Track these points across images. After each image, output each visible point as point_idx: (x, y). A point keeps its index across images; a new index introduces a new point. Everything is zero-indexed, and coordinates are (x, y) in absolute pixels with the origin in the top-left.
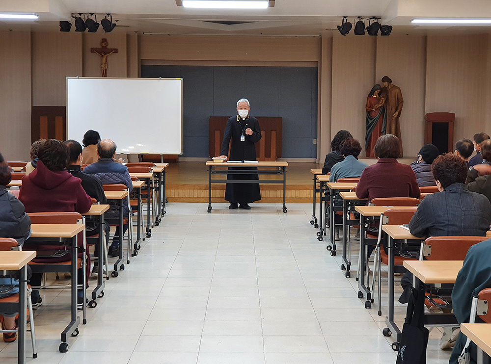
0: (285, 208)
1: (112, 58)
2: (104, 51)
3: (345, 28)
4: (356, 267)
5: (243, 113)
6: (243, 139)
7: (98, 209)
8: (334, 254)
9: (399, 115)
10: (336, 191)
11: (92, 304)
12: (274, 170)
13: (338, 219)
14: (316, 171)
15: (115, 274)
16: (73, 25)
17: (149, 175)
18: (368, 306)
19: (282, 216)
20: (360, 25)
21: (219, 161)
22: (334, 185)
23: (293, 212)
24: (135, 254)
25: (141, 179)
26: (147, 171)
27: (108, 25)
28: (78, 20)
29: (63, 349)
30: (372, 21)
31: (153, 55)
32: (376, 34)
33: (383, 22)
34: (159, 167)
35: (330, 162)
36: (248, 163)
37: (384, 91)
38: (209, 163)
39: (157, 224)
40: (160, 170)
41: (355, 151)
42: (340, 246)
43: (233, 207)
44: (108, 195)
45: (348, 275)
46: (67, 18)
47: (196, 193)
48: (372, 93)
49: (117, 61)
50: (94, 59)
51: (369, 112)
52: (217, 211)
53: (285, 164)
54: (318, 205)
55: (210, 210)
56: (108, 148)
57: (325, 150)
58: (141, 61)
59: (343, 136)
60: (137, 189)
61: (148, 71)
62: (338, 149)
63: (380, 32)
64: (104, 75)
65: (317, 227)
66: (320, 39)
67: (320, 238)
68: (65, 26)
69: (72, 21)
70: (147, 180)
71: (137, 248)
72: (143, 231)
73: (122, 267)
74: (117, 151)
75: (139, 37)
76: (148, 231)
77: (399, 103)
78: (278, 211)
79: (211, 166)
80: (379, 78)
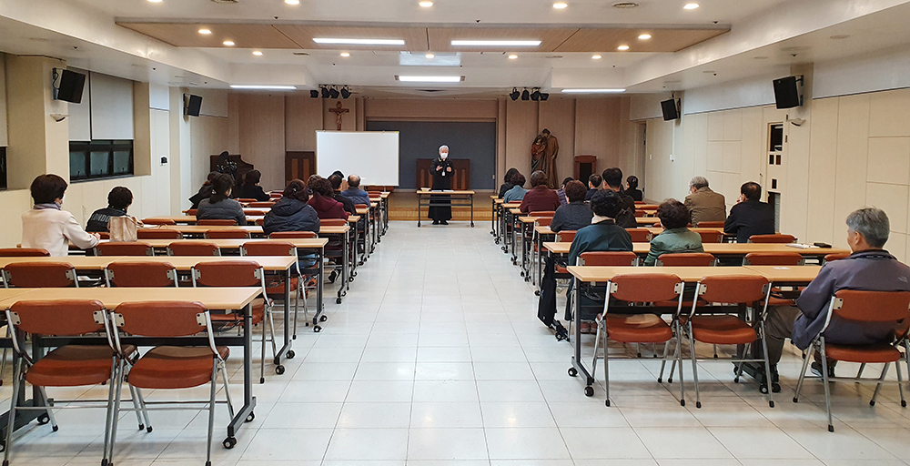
0: (472, 224)
1: (345, 115)
2: (339, 111)
3: (515, 95)
4: (520, 259)
5: (444, 156)
6: (444, 174)
7: (353, 218)
8: (506, 252)
9: (555, 157)
10: (507, 209)
11: (351, 279)
12: (464, 197)
13: (509, 228)
14: (494, 197)
15: (361, 263)
16: (320, 93)
17: (379, 199)
18: (527, 280)
19: (471, 229)
20: (526, 92)
21: (425, 190)
22: (506, 205)
23: (478, 226)
24: (372, 252)
25: (375, 202)
26: (377, 197)
27: (346, 93)
28: (324, 90)
29: (339, 301)
30: (534, 90)
31: (374, 113)
32: (537, 100)
33: (542, 91)
34: (385, 194)
35: (504, 189)
36: (446, 192)
37: (544, 140)
38: (418, 192)
39: (383, 234)
40: (386, 196)
41: (521, 182)
42: (510, 247)
43: (436, 223)
44: (358, 211)
45: (515, 263)
46: (315, 88)
47: (409, 214)
48: (536, 141)
49: (349, 118)
50: (331, 117)
51: (533, 155)
52: (424, 226)
53: (472, 192)
54: (495, 222)
55: (419, 226)
56: (355, 180)
57: (501, 181)
58: (366, 117)
59: (513, 171)
60: (373, 208)
61: (371, 126)
62: (509, 181)
63: (540, 98)
64: (339, 130)
65: (495, 235)
66: (498, 102)
67: (497, 243)
68: (314, 94)
69: (320, 90)
70: (378, 202)
71: (373, 248)
72: (376, 238)
73: (366, 260)
74: (361, 184)
75: (364, 100)
76: (379, 238)
77: (556, 148)
78: (468, 226)
79: (420, 194)
80: (541, 130)
